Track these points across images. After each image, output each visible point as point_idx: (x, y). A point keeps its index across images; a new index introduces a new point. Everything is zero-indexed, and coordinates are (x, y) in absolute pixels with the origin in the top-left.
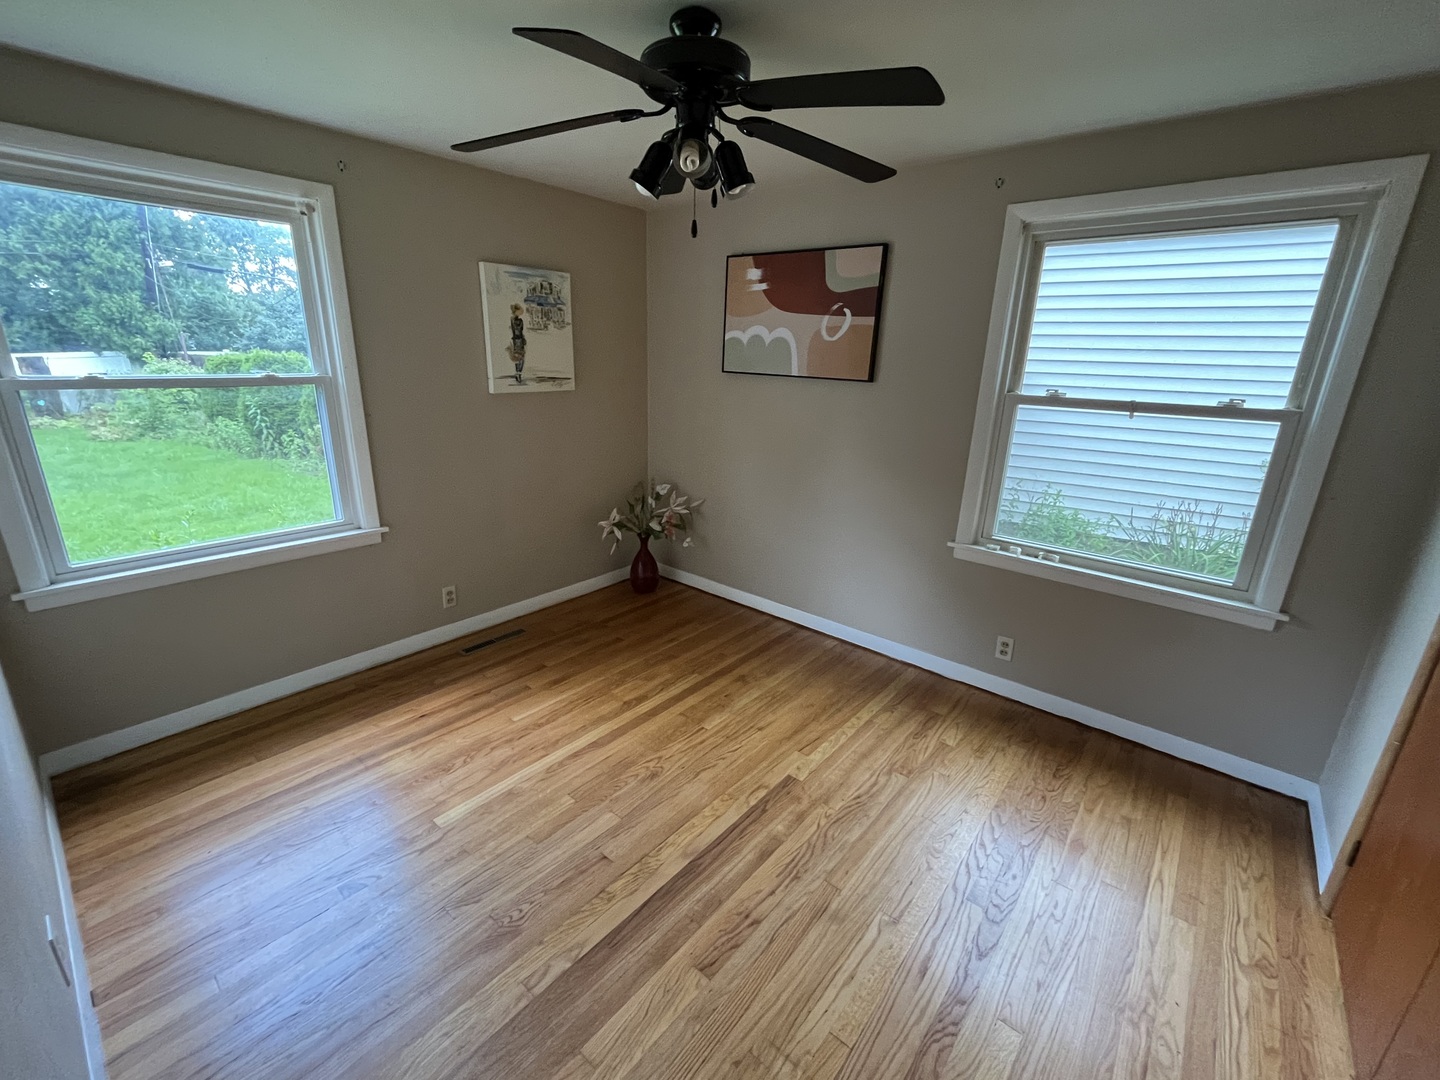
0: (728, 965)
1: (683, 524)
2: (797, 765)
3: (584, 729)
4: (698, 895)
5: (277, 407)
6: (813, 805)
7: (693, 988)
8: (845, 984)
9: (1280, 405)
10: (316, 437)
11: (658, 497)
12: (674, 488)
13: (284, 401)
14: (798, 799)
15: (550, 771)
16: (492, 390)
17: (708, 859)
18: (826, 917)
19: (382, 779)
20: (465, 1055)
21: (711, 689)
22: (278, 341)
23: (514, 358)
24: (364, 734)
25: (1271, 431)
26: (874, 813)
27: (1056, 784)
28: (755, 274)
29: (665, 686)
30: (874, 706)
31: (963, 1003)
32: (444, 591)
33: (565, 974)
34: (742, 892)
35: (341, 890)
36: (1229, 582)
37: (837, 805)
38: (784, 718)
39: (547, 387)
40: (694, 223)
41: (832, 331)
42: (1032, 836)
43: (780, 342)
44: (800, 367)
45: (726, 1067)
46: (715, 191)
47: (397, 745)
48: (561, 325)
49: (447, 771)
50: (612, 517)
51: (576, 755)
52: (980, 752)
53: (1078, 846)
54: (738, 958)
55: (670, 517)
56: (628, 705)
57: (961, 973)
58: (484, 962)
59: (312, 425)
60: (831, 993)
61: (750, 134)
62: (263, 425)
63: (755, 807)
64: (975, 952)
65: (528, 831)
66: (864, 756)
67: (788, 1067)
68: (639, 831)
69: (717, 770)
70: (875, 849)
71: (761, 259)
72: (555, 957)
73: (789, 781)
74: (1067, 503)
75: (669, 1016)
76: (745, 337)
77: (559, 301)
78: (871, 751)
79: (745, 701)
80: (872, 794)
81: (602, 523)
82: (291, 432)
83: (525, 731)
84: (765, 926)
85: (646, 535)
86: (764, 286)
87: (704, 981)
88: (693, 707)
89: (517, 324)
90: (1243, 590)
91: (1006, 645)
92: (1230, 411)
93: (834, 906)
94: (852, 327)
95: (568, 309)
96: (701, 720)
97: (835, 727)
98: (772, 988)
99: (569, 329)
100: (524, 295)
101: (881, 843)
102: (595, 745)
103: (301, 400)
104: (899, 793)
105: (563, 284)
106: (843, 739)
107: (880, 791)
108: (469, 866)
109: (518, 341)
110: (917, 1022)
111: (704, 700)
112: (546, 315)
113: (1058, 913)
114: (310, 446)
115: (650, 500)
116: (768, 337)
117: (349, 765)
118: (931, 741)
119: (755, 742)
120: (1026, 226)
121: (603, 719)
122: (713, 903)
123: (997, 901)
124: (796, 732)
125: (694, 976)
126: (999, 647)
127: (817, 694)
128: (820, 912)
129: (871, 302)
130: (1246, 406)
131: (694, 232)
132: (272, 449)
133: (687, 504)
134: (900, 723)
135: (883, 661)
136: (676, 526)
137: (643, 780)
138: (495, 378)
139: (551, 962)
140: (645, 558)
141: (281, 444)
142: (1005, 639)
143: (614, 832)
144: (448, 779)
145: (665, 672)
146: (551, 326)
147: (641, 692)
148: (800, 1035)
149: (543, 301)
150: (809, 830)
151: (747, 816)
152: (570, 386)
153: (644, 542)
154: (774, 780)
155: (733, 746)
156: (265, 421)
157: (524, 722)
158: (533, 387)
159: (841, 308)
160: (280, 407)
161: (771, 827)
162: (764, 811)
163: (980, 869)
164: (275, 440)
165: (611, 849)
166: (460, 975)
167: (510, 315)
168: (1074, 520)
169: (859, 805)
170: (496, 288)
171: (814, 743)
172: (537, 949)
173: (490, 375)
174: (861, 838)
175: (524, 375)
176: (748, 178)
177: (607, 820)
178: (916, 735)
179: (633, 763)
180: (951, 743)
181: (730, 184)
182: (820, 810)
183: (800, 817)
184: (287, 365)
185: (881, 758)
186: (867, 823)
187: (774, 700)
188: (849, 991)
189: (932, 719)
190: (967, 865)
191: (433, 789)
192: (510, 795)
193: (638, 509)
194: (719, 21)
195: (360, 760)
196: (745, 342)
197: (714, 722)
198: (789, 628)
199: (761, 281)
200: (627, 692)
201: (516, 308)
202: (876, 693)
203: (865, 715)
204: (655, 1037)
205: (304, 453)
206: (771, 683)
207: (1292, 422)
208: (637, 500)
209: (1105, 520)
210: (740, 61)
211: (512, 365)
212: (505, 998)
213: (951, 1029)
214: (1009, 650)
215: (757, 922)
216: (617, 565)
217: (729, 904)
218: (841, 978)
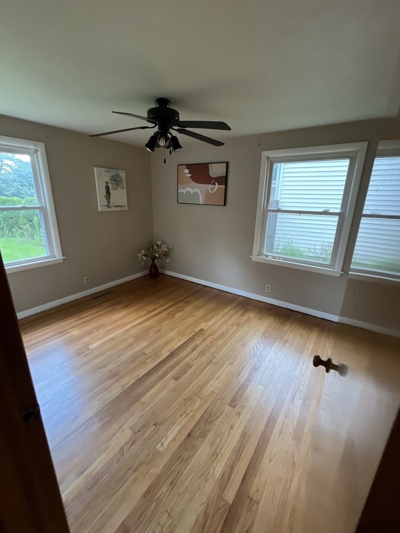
0: (183, 377)
1: (166, 254)
2: (204, 325)
3: (136, 319)
4: (174, 361)
5: (10, 218)
6: (209, 336)
7: (172, 384)
8: (217, 379)
9: (338, 211)
10: (27, 229)
11: (157, 245)
12: (163, 242)
13: (13, 216)
14: (204, 335)
15: (125, 331)
16: (99, 210)
17: (176, 352)
18: (212, 364)
19: (68, 337)
20: (105, 405)
21: (177, 306)
22: (7, 193)
23: (107, 199)
24: (61, 325)
25: (336, 218)
26: (227, 337)
27: (282, 326)
28: (187, 171)
29: (162, 306)
30: (229, 308)
31: (249, 381)
32: (85, 279)
33: (134, 383)
34: (187, 359)
35: (60, 368)
36: (328, 263)
37: (216, 336)
38: (201, 313)
39: (118, 209)
40: (165, 159)
41: (212, 189)
42: (273, 340)
43: (196, 193)
44: (202, 201)
45: (182, 401)
46: (170, 150)
47: (73, 327)
48: (122, 188)
49: (91, 333)
50: (142, 253)
51: (134, 327)
52: (260, 319)
53: (286, 341)
54: (186, 375)
55: (162, 252)
56: (150, 312)
57: (250, 374)
58: (109, 382)
59: (25, 225)
60: (212, 381)
61: (181, 133)
62: (4, 225)
63: (190, 338)
64: (254, 369)
65: (120, 348)
66: (225, 322)
67: (199, 399)
68: (155, 346)
69: (179, 328)
70: (227, 346)
71: (189, 166)
72: (131, 379)
73: (202, 330)
74: (295, 245)
75: (165, 391)
76: (184, 192)
77: (121, 180)
78: (227, 320)
79: (188, 308)
80: (227, 332)
81: (139, 255)
82: (16, 228)
83: (116, 321)
84: (193, 368)
85: (154, 258)
86: (190, 175)
87: (175, 381)
88: (171, 311)
89: (107, 188)
90: (332, 265)
91: (269, 287)
92: (326, 213)
93: (214, 361)
94: (218, 188)
95: (124, 182)
96: (174, 315)
97: (216, 315)
98: (195, 382)
99: (125, 189)
100: (110, 178)
101: (229, 344)
102: (140, 324)
103: (20, 215)
104: (235, 331)
105: (123, 174)
106: (219, 318)
107: (230, 331)
108: (101, 359)
109: (108, 194)
110: (236, 386)
111: (175, 309)
112: (117, 185)
113: (278, 358)
114: (25, 233)
115: (155, 247)
116: (192, 192)
117: (58, 334)
118: (246, 316)
119: (191, 320)
120: (268, 158)
121: (142, 316)
122: (178, 363)
123: (261, 356)
124: (204, 316)
125: (173, 381)
126: (267, 288)
127: (211, 306)
128: (210, 363)
129: (223, 180)
130: (330, 211)
131: (165, 162)
132: (9, 234)
133: (167, 248)
134: (237, 312)
135: (232, 295)
136: (164, 255)
137: (156, 332)
138: (101, 206)
139: (129, 380)
140: (154, 267)
141: (12, 232)
142: (269, 285)
143: (147, 347)
144: (91, 336)
145: (162, 301)
146: (119, 188)
147: (154, 307)
148: (204, 391)
149: (116, 180)
150: (208, 342)
151: (189, 340)
152: (126, 208)
153: (153, 261)
154: (197, 330)
155: (184, 321)
156: (5, 224)
157: (116, 319)
158: (113, 209)
159: (214, 183)
160: (12, 218)
161: (196, 342)
162: (194, 338)
163: (257, 349)
164: (9, 231)
165: (146, 351)
166: (102, 386)
167: (105, 185)
168: (297, 250)
169: (223, 335)
170: (100, 175)
171: (210, 320)
172: (125, 378)
173: (99, 205)
174: (223, 343)
175: (110, 205)
176: (180, 147)
177: (145, 344)
178: (241, 315)
179: (153, 328)
180: (252, 317)
181: (175, 148)
182: (211, 337)
183: (205, 339)
184: (14, 202)
185: (230, 322)
186: (225, 339)
187: (197, 308)
188: (217, 381)
189: (246, 311)
190: (254, 348)
191: (86, 339)
192: (113, 339)
193: (151, 250)
194: (170, 102)
195: (61, 332)
196: (185, 193)
197: (178, 315)
198: (203, 287)
199: (189, 173)
200: (149, 308)
201: (107, 182)
202: (230, 304)
203: (226, 311)
204: (161, 396)
205: (22, 235)
206: (197, 303)
207: (341, 215)
208: (151, 247)
209: (306, 250)
210: (176, 114)
211: (106, 201)
212: (116, 390)
213: (246, 387)
214: (270, 289)
215: (191, 366)
216: (144, 270)
217: (184, 362)
218: (215, 379)
